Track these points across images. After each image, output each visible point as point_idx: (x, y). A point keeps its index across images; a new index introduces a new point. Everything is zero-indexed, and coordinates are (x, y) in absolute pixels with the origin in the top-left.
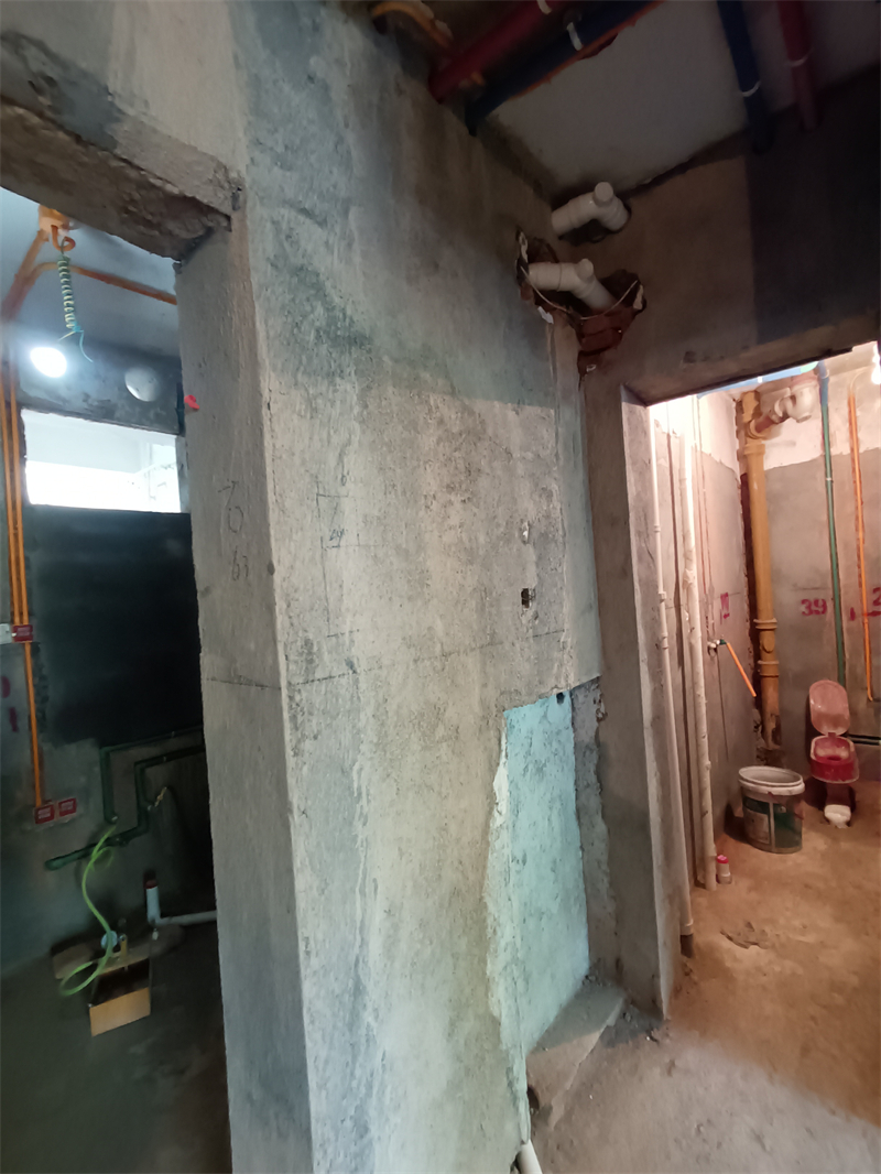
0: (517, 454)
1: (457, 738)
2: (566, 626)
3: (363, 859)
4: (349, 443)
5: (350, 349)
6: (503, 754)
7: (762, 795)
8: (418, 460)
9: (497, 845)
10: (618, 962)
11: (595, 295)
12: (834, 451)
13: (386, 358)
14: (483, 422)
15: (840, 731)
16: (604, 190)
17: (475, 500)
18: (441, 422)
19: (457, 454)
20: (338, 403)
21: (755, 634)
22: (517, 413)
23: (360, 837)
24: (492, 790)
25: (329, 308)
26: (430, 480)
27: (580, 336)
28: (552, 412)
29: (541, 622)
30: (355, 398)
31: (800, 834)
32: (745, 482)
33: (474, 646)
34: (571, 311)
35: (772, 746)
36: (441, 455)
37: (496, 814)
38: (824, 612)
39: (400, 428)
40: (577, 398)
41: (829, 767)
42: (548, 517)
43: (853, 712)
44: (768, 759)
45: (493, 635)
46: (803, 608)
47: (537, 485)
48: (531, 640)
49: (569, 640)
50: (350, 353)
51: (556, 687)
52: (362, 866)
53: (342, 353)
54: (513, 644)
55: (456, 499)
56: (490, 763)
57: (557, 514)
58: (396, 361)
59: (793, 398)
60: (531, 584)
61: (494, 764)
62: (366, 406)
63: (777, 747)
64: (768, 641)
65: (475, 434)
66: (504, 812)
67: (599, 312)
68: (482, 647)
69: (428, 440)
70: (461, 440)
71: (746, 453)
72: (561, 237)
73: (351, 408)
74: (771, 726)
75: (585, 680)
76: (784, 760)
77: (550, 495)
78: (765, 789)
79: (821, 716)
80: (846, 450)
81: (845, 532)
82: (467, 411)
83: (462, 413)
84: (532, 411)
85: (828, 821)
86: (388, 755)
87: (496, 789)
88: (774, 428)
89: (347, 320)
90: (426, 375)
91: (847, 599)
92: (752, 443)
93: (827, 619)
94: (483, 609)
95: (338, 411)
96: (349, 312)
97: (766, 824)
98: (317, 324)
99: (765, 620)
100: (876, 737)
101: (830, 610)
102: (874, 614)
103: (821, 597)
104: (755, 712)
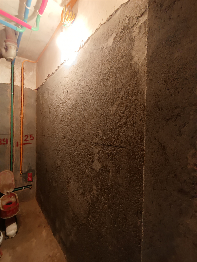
12: (15, 84)
15: (12, 190)
38: (7, 143)
41: (9, 211)
43: (15, 181)
80: (20, 85)
81: (17, 114)
85: (8, 237)
91: (16, 139)
93: (8, 146)
100: (22, 187)
101: (9, 143)
102: (25, 144)
103: (6, 138)
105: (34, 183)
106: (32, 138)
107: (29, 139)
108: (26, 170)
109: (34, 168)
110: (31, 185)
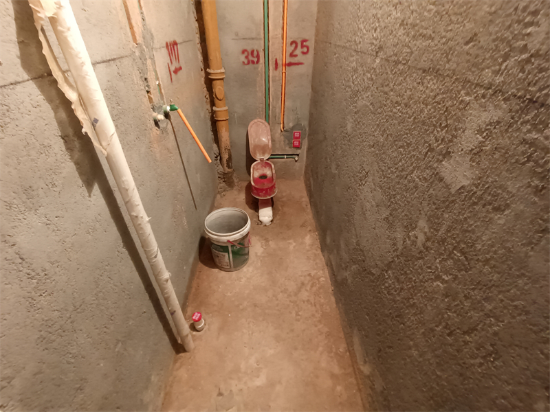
7: (224, 242)
15: (266, 157)
21: (209, 83)
35: (227, 170)
38: (258, 62)
41: (262, 190)
43: (273, 141)
46: (243, 58)
63: (229, 170)
64: (219, 88)
74: (226, 156)
78: (225, 239)
79: (256, 147)
85: (261, 223)
91: (274, 50)
93: (259, 69)
97: (228, 257)
99: (216, 71)
100: (284, 155)
101: (262, 60)
102: (290, 64)
103: (255, 48)
104: (215, 146)
105: (303, 152)
106: (305, 50)
107: (298, 52)
108: (291, 125)
110: (298, 155)
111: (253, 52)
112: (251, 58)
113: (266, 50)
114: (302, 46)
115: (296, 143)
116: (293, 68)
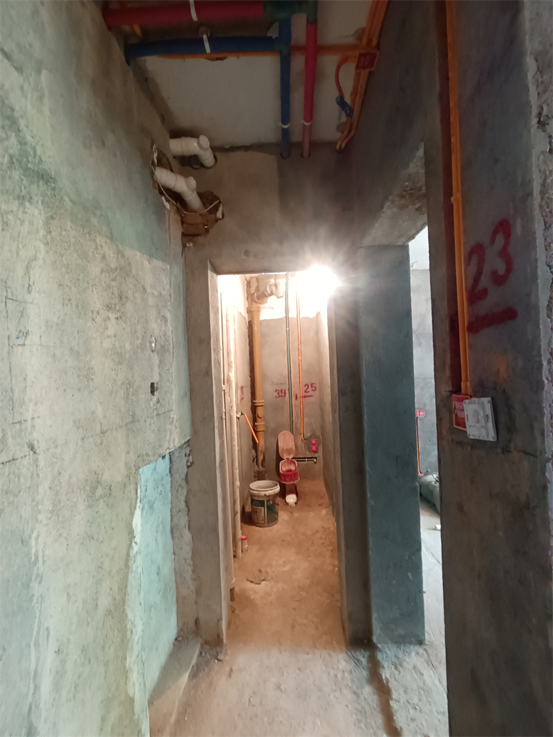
0: (149, 290)
1: (110, 495)
2: (174, 407)
3: (38, 614)
4: (35, 258)
5: (38, 182)
6: (139, 500)
7: (262, 496)
8: (88, 283)
9: (134, 567)
10: (197, 622)
11: (193, 200)
12: (290, 315)
13: (66, 198)
14: (129, 264)
15: (291, 457)
16: (204, 140)
17: (124, 318)
18: (104, 257)
19: (113, 283)
20: (27, 223)
21: (254, 408)
22: (149, 263)
23: (36, 595)
24: (132, 527)
25: (22, 143)
26: (96, 300)
27: (183, 222)
28: (168, 266)
29: (161, 405)
30: (41, 223)
31: (277, 514)
32: (250, 326)
33: (121, 424)
34: (179, 206)
35: (261, 469)
36: (103, 283)
37: (134, 544)
38: (285, 396)
39: (75, 256)
40: (181, 260)
41: (288, 476)
42: (165, 335)
43: (296, 447)
44: (259, 476)
45: (134, 415)
46: (276, 394)
47: (159, 313)
48: (155, 418)
49: (175, 416)
50: (38, 186)
51: (168, 448)
52: (37, 621)
53: (32, 183)
54: (145, 421)
55: (112, 316)
56: (131, 508)
57: (169, 333)
58: (74, 203)
59: (276, 286)
60: (156, 379)
61: (133, 508)
62: (50, 232)
63: (263, 469)
64: (260, 411)
65: (124, 271)
66: (138, 542)
67: (194, 211)
68: (126, 425)
69: (95, 269)
70: (116, 274)
71: (252, 309)
72: (174, 157)
73: (37, 231)
74: (261, 458)
75: (183, 442)
76: (266, 476)
77: (166, 321)
78: (263, 493)
79: (283, 450)
80: (295, 317)
81: (294, 356)
82: (120, 253)
83: (118, 254)
84: (158, 263)
85: (287, 504)
86: (61, 518)
87: (134, 526)
88: (265, 299)
89: (37, 158)
90: (94, 221)
91: (295, 390)
92: (255, 305)
93: (286, 400)
94: (127, 397)
95: (27, 230)
96: (39, 152)
97: (263, 512)
98: (11, 151)
99: (259, 401)
100: (305, 458)
101: (287, 395)
102: (305, 397)
103: (283, 388)
104: (253, 451)
105: (320, 455)
106: (314, 389)
107: (310, 389)
108: (309, 435)
109: (318, 433)
110: (316, 458)
111: (282, 391)
112: (280, 394)
113: (290, 389)
114: (312, 387)
115: (314, 448)
116: (307, 398)
